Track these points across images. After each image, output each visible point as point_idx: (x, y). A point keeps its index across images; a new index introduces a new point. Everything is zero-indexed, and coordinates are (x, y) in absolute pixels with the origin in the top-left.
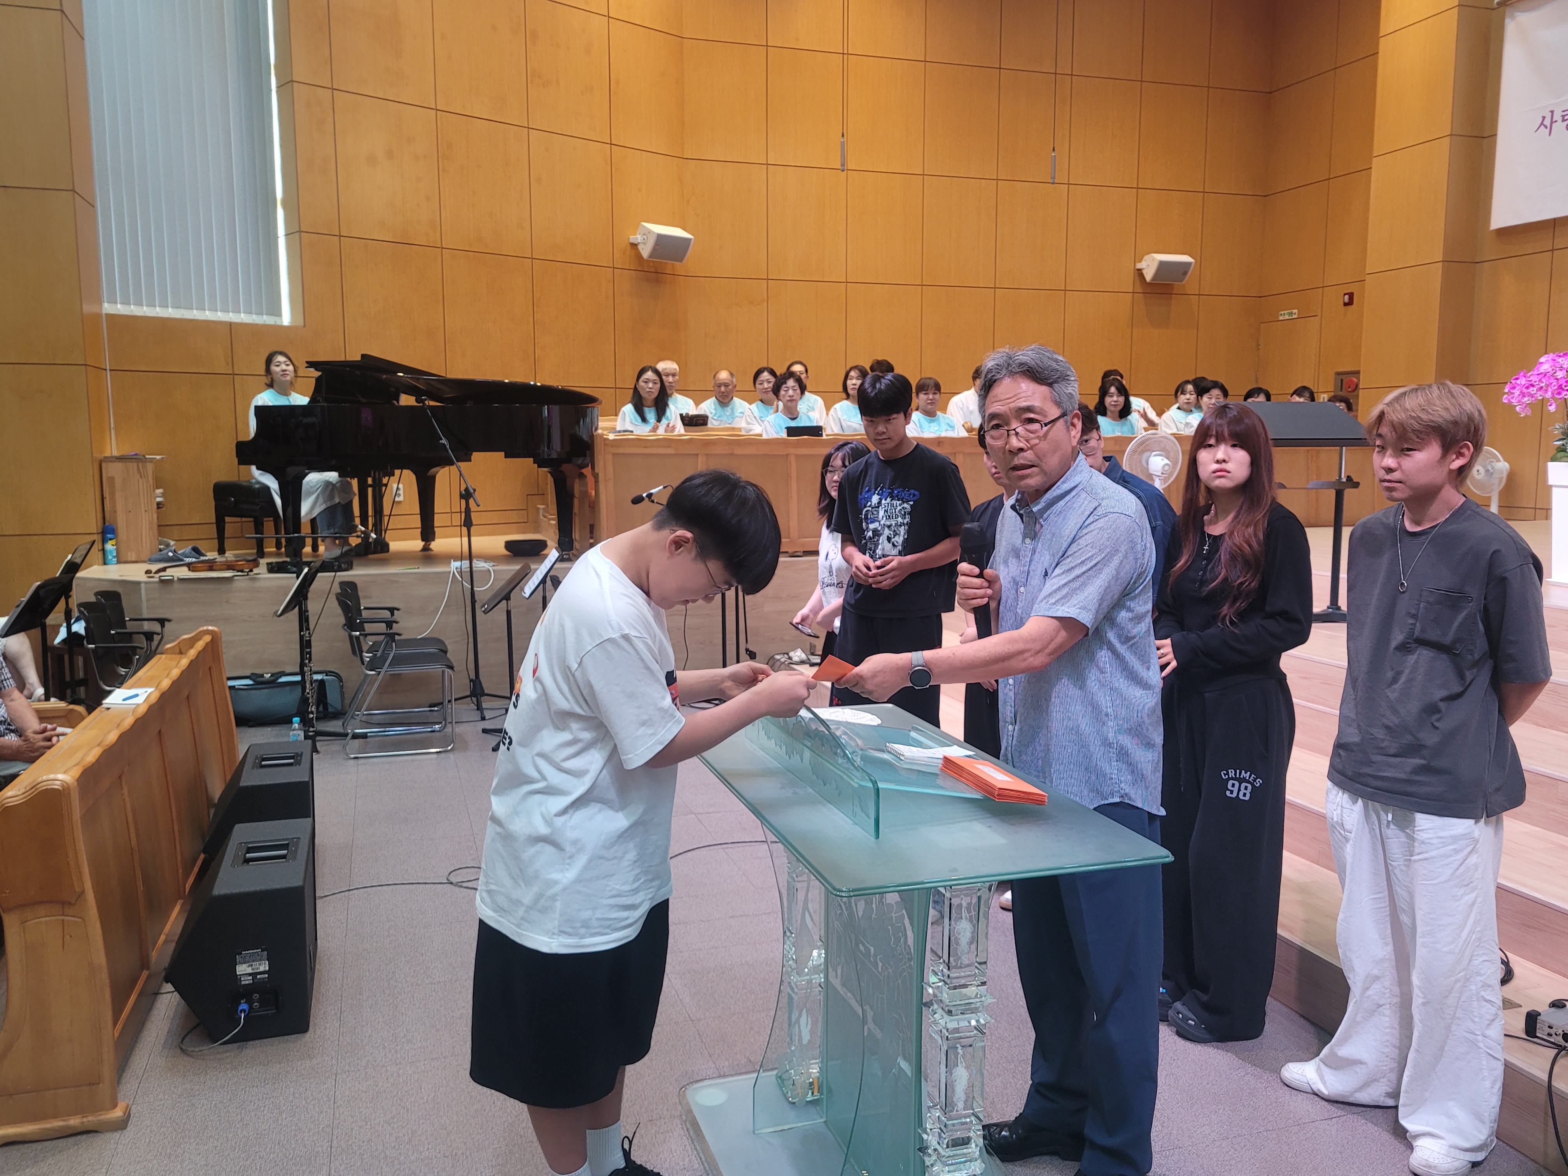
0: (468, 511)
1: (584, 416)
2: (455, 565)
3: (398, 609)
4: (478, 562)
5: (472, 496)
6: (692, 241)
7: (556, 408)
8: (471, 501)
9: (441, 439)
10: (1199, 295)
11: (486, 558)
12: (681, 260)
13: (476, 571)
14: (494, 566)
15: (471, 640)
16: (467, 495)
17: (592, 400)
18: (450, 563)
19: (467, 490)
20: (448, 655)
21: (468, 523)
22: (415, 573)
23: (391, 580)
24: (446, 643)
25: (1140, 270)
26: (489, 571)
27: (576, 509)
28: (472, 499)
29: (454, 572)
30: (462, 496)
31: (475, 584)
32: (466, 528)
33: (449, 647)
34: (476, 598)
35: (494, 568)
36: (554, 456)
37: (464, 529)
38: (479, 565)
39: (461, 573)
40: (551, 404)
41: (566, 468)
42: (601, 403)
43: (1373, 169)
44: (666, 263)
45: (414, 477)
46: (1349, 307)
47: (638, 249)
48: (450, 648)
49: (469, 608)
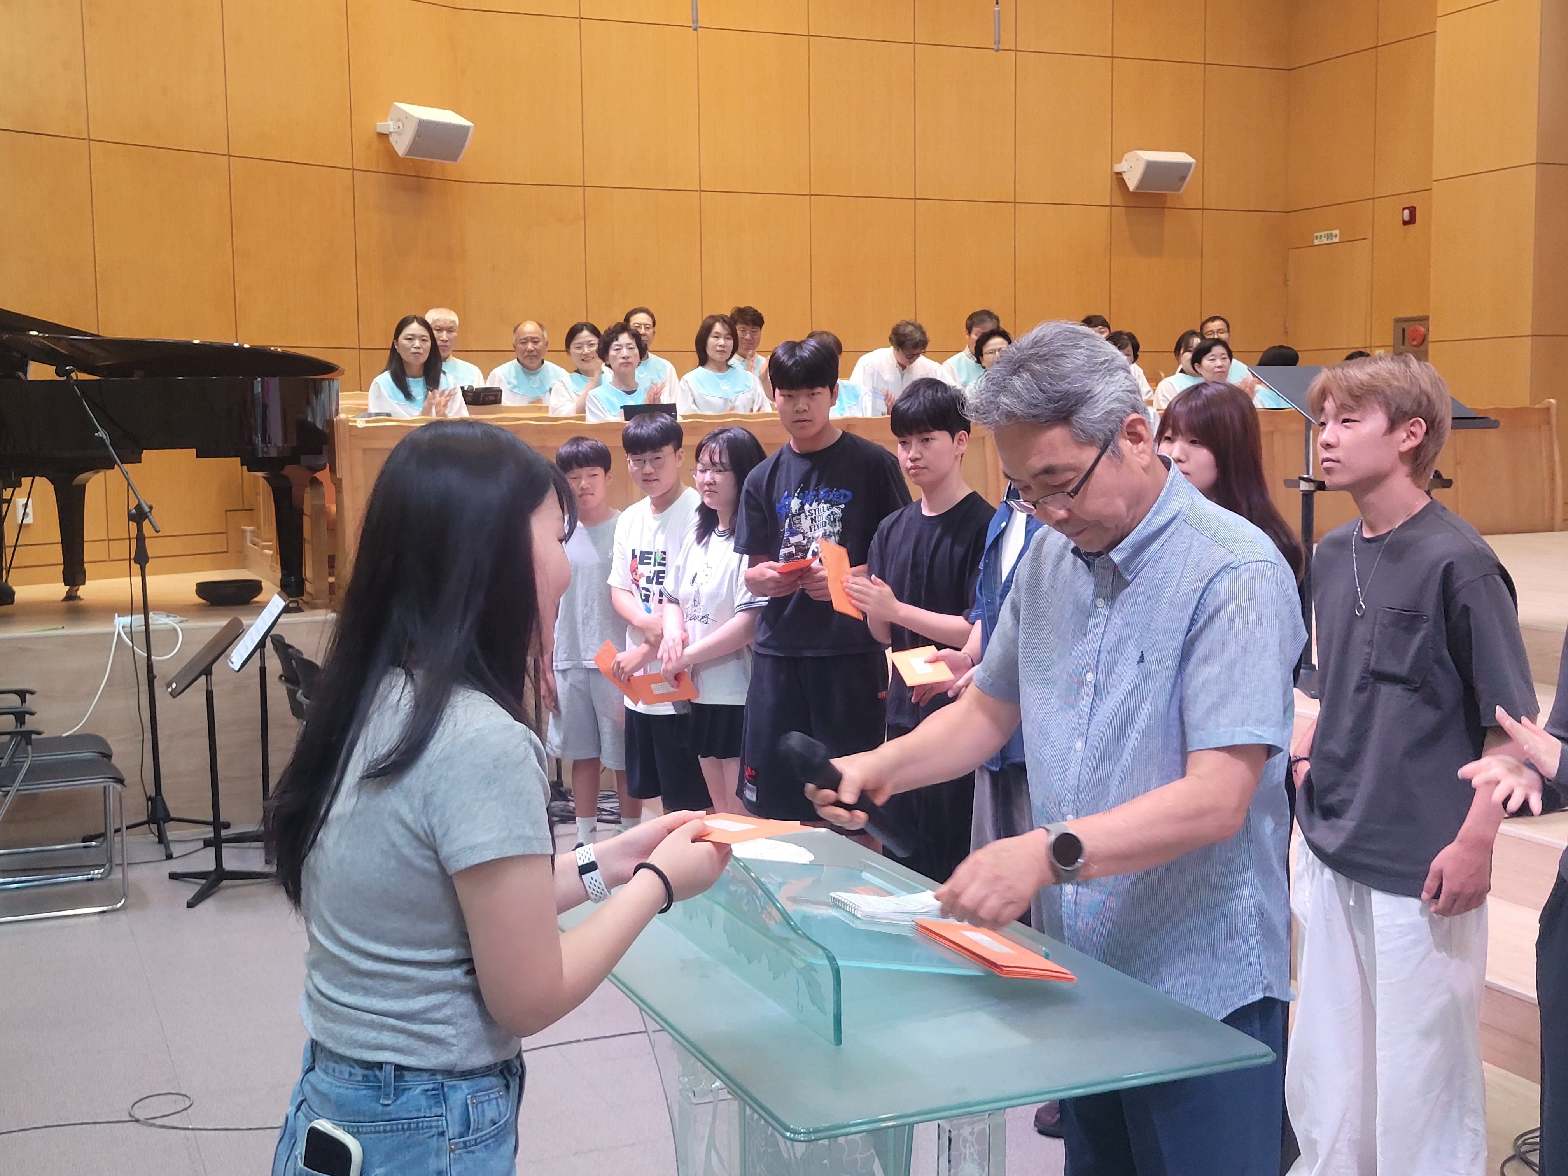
0: (141, 539)
1: (317, 392)
2: (121, 622)
3: (32, 693)
4: (156, 617)
5: (147, 517)
6: (471, 130)
7: (274, 383)
8: (146, 524)
9: (98, 431)
10: (1203, 209)
11: (170, 609)
12: (455, 158)
13: (154, 631)
14: (182, 622)
15: (148, 735)
16: (139, 516)
17: (329, 368)
18: (114, 618)
19: (139, 507)
20: (114, 760)
21: (141, 558)
22: (58, 636)
23: (21, 648)
24: (109, 742)
25: (1120, 174)
26: (175, 630)
27: (307, 533)
28: (147, 520)
29: (119, 633)
30: (131, 517)
31: (153, 652)
32: (138, 566)
33: (112, 748)
34: (155, 672)
35: (182, 625)
36: (273, 453)
37: (136, 568)
38: (158, 621)
39: (131, 635)
40: (267, 377)
41: (290, 470)
42: (343, 374)
43: (1437, 33)
44: (432, 162)
45: (51, 487)
46: (1412, 226)
47: (389, 142)
48: (115, 748)
49: (144, 688)
